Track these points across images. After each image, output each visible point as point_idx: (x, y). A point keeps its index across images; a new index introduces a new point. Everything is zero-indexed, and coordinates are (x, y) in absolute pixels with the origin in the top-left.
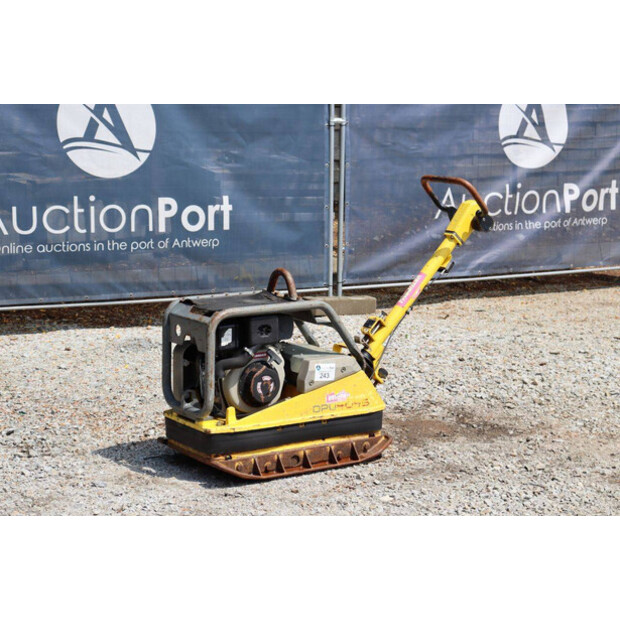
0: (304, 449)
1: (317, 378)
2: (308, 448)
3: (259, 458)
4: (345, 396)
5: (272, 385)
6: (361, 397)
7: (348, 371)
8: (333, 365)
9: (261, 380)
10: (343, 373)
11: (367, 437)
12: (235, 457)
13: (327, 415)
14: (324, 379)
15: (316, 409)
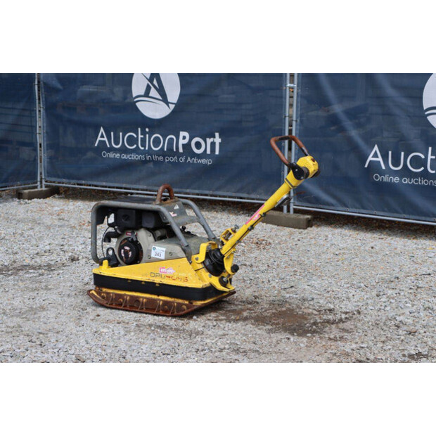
0: (143, 298)
1: (153, 255)
2: (145, 298)
3: (116, 294)
4: (172, 271)
5: (130, 253)
6: (183, 275)
7: (174, 256)
8: (164, 249)
9: (123, 248)
10: (171, 256)
11: (187, 302)
12: (104, 290)
13: (157, 280)
14: (157, 257)
15: (153, 275)
